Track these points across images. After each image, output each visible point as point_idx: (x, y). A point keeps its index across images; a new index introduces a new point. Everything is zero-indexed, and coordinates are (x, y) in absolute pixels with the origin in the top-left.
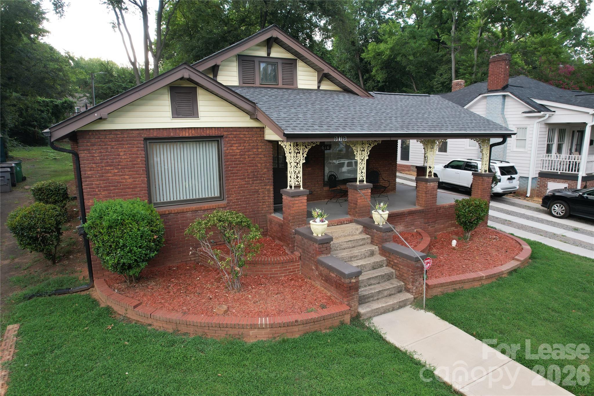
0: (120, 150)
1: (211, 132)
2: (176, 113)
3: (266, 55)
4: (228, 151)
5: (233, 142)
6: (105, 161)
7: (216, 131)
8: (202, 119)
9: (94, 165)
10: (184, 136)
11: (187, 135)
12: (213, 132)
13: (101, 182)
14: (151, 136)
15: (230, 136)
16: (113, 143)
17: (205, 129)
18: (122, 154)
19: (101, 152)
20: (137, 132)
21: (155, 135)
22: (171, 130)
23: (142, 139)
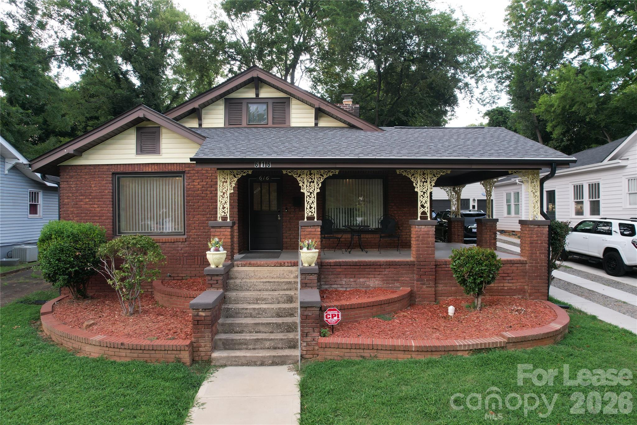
0: (92, 183)
1: (172, 167)
2: (141, 150)
3: (254, 96)
4: (189, 187)
5: (194, 178)
6: (79, 191)
7: (178, 167)
8: (164, 156)
9: (70, 195)
10: (147, 171)
11: (150, 170)
12: (175, 167)
13: (75, 209)
14: (119, 171)
15: (192, 172)
16: (87, 177)
17: (167, 165)
18: (93, 186)
19: (76, 184)
20: (107, 167)
21: (121, 170)
22: (136, 166)
23: (111, 173)
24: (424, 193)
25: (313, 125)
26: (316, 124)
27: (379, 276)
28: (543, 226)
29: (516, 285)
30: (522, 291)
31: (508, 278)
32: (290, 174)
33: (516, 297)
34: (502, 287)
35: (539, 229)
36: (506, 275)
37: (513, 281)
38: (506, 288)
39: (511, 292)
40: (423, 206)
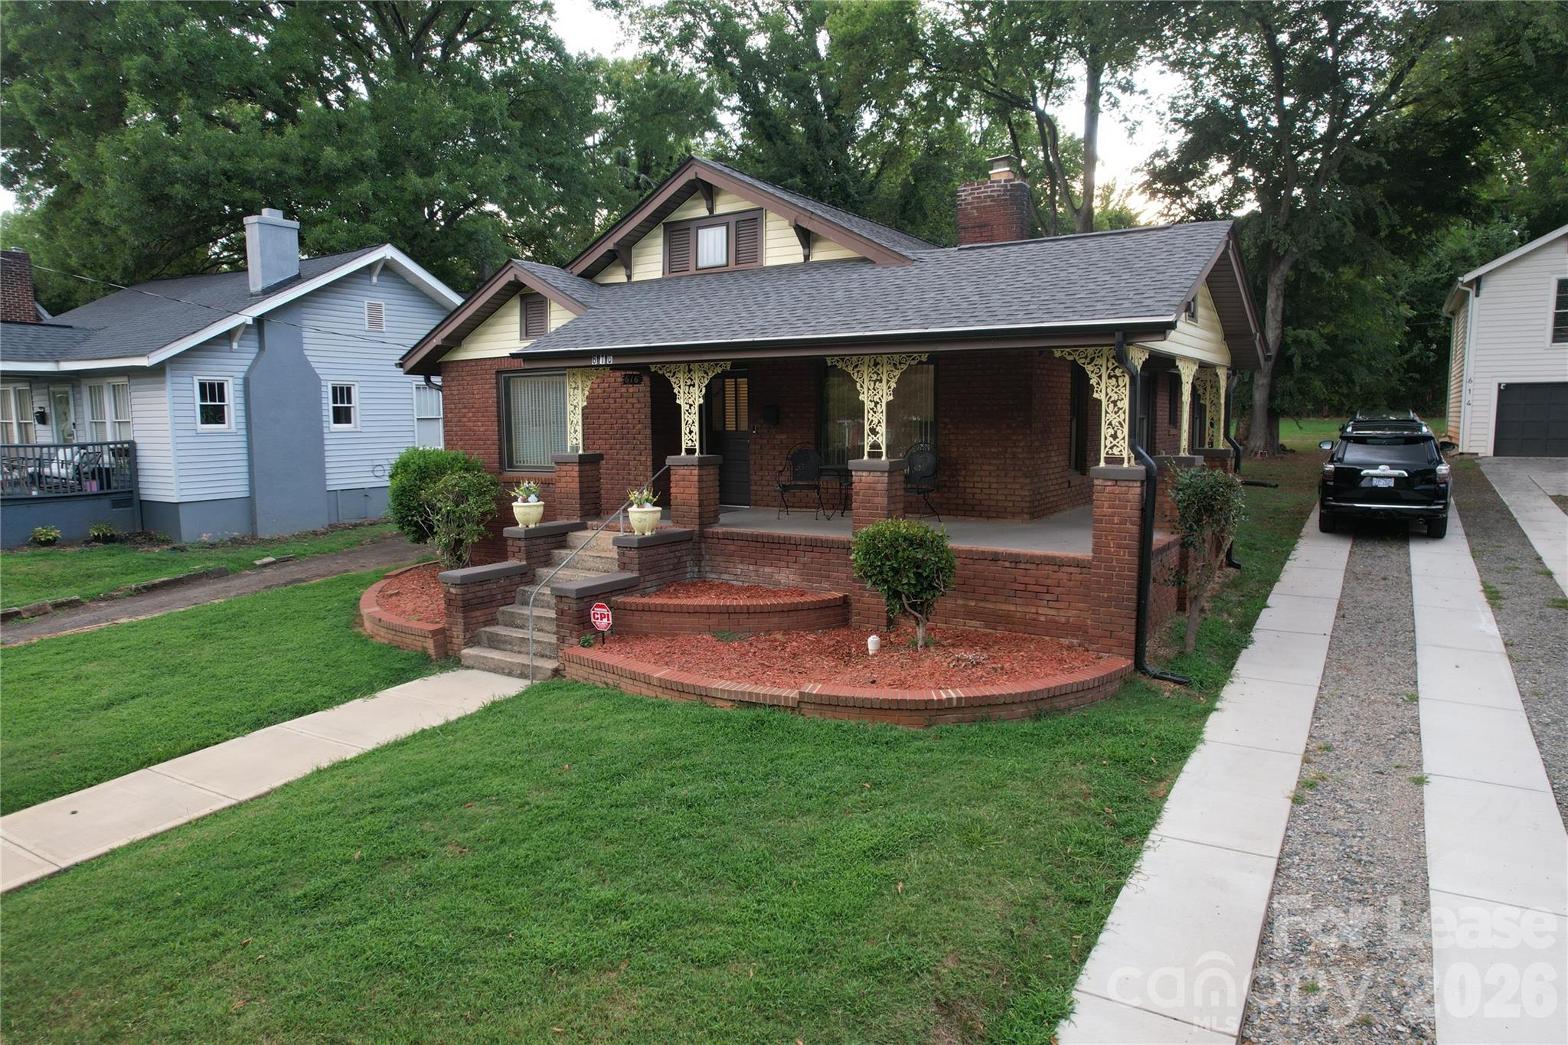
0: (474, 387)
2: (526, 333)
3: (707, 213)
18: (476, 392)
21: (505, 365)
23: (495, 372)
24: (876, 403)
25: (801, 259)
26: (807, 257)
27: (796, 566)
28: (1127, 483)
29: (1067, 615)
30: (1078, 629)
31: (1048, 597)
32: (660, 372)
33: (1065, 641)
34: (1035, 616)
35: (1117, 489)
36: (1044, 589)
37: (1057, 605)
38: (1043, 619)
39: (1055, 629)
40: (873, 431)
